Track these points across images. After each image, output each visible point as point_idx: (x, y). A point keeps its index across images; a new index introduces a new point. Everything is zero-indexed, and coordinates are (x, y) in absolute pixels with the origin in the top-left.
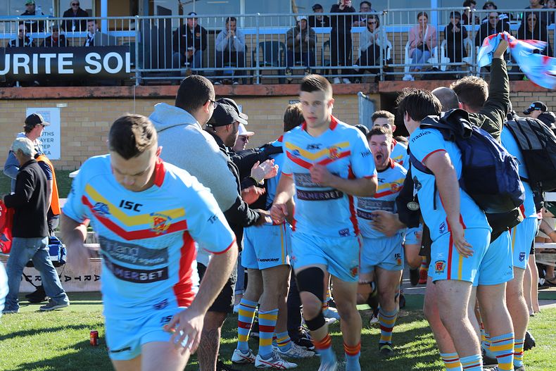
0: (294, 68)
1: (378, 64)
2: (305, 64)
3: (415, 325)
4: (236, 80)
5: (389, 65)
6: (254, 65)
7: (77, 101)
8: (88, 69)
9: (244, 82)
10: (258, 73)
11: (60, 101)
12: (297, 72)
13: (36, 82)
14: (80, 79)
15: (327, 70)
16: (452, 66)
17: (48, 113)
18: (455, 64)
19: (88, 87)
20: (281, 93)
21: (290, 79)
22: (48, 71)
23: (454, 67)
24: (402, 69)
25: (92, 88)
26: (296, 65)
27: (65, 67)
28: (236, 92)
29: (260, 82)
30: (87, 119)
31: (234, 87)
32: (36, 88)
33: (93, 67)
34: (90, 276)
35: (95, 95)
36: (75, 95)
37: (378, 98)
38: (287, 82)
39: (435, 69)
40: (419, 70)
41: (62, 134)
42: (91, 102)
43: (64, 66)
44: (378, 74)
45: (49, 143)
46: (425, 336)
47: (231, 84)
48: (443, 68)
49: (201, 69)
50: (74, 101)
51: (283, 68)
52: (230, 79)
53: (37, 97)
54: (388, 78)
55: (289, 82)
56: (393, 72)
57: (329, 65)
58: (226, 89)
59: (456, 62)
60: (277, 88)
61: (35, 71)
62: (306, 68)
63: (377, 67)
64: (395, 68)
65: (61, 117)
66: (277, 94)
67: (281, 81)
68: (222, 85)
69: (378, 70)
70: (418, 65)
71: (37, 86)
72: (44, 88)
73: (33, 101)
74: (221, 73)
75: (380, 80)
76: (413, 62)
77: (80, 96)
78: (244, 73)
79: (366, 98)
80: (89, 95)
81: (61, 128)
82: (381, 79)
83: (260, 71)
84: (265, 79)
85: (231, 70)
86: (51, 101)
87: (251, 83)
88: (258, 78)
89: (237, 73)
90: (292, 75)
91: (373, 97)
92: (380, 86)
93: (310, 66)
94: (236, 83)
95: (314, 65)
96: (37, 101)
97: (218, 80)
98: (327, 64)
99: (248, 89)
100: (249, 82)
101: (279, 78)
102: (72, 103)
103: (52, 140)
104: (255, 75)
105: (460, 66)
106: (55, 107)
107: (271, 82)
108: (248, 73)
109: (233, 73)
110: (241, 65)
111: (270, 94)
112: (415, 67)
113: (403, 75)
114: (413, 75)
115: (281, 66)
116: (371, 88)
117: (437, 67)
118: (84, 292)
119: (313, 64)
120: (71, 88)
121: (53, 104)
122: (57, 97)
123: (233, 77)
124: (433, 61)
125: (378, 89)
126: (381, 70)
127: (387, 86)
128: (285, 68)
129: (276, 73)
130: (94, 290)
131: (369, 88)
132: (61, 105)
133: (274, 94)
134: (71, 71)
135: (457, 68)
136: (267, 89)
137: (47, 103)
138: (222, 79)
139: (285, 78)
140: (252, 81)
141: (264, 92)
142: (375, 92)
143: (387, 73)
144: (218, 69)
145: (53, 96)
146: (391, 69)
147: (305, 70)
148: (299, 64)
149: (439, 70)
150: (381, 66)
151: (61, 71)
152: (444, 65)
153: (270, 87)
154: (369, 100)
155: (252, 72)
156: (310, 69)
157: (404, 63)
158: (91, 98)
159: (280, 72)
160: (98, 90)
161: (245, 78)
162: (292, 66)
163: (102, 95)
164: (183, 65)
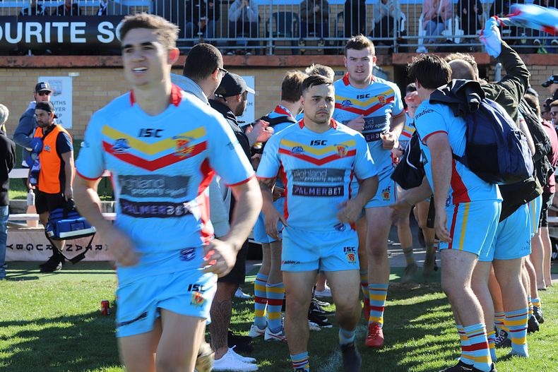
0: (308, 39)
1: (391, 36)
2: (319, 35)
3: (427, 297)
4: (249, 50)
5: (403, 37)
6: (268, 36)
7: (89, 70)
8: (100, 38)
9: (257, 52)
10: (271, 44)
11: (73, 70)
12: (310, 43)
13: (48, 51)
14: (92, 48)
15: (341, 42)
16: (466, 39)
17: (60, 82)
18: (469, 36)
19: (100, 57)
20: (294, 64)
21: (303, 50)
22: (60, 40)
23: (468, 40)
24: (416, 41)
25: (105, 57)
26: (310, 36)
27: (78, 36)
28: (249, 62)
29: (273, 53)
30: (99, 88)
31: (247, 58)
32: (48, 57)
33: (106, 36)
34: (101, 246)
35: (107, 64)
36: (88, 64)
37: (391, 70)
38: (300, 53)
39: (449, 42)
40: (433, 42)
41: (74, 104)
42: (103, 71)
43: (76, 35)
44: (392, 46)
45: (61, 112)
46: (436, 309)
47: (244, 54)
48: (457, 41)
49: (213, 39)
50: (85, 70)
51: (296, 39)
52: (243, 49)
53: (50, 65)
54: (401, 50)
55: (303, 53)
56: (407, 43)
57: (342, 37)
58: (238, 60)
59: (470, 34)
60: (290, 59)
61: (48, 40)
62: (319, 39)
63: (391, 39)
64: (409, 40)
65: (73, 86)
66: (290, 64)
67: (294, 52)
68: (235, 55)
69: (391, 42)
70: (432, 37)
71: (49, 54)
72: (56, 57)
73: (45, 70)
74: (234, 43)
75: (393, 51)
76: (428, 34)
77: (92, 65)
78: (257, 43)
79: (380, 70)
80: (101, 64)
81: (73, 97)
82: (395, 51)
83: (274, 42)
84: (279, 50)
85: (243, 41)
86: (62, 70)
87: (264, 54)
88: (271, 49)
89: (250, 43)
90: (305, 45)
91: (386, 69)
92: (394, 57)
93: (324, 37)
94: (249, 53)
95: (327, 37)
96: (49, 70)
97: (231, 50)
98: (340, 35)
99: (261, 60)
100: (262, 52)
101: (292, 49)
102: (85, 72)
103: (64, 109)
104: (268, 46)
105: (474, 39)
106: (67, 75)
107: (284, 52)
108: (261, 43)
109: (246, 43)
110: (254, 35)
111: (283, 65)
112: (429, 39)
113: (417, 48)
114: (427, 48)
115: (294, 37)
116: (385, 60)
117: (451, 39)
118: (95, 262)
119: (326, 35)
120: (83, 57)
121: (65, 73)
122: (69, 65)
123: (246, 47)
124: (447, 34)
125: (392, 61)
126: (395, 43)
127: (400, 58)
128: (298, 39)
129: (290, 44)
130: (104, 259)
131: (382, 60)
132: (74, 74)
133: (287, 65)
134: (83, 40)
135: (471, 40)
136: (280, 60)
137: (59, 72)
138: (235, 50)
139: (297, 49)
140: (265, 52)
141: (277, 63)
142: (388, 63)
143: (401, 45)
144: (231, 39)
145: (65, 65)
146: (405, 41)
147: (318, 42)
148: (313, 36)
149: (453, 42)
150: (395, 38)
151: (74, 40)
152: (458, 37)
153: (283, 57)
154: (383, 72)
155: (265, 43)
156: (323, 40)
157: (417, 35)
158: (104, 67)
159: (293, 43)
160: (110, 59)
161: (257, 49)
162: (305, 37)
163: (115, 65)
164: (196, 35)
